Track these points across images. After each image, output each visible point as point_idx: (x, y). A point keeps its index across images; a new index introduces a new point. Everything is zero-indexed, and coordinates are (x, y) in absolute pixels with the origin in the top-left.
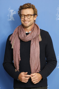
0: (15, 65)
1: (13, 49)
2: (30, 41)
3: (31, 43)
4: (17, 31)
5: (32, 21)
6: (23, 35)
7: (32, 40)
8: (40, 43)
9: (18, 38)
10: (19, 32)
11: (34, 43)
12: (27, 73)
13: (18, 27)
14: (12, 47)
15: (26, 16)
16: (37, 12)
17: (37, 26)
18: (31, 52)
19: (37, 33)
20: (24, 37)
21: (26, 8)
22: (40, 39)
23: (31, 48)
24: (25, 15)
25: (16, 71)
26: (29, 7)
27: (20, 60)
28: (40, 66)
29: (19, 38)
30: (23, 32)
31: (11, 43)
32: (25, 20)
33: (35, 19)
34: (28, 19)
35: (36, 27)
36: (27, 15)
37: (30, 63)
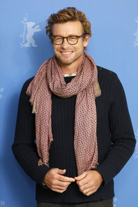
0: (40, 150)
1: (34, 114)
2: (75, 97)
3: (78, 101)
4: (44, 73)
5: (80, 50)
6: (57, 84)
7: (79, 95)
8: (98, 100)
9: (47, 89)
10: (49, 75)
11: (84, 102)
12: (65, 171)
13: (46, 61)
14: (34, 111)
15: (65, 39)
16: (89, 28)
17: (90, 61)
18: (76, 123)
19: (89, 78)
20: (60, 87)
21: (65, 21)
22: (98, 92)
23: (77, 114)
24: (63, 38)
25: (39, 164)
26: (73, 19)
27: (51, 139)
28: (96, 154)
29: (49, 89)
30: (57, 76)
31: (31, 100)
32: (63, 49)
33: (86, 44)
34: (71, 47)
35: (87, 64)
36: (67, 38)
37: (75, 147)
